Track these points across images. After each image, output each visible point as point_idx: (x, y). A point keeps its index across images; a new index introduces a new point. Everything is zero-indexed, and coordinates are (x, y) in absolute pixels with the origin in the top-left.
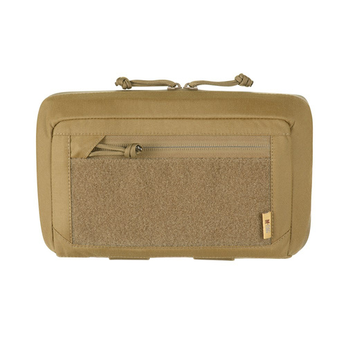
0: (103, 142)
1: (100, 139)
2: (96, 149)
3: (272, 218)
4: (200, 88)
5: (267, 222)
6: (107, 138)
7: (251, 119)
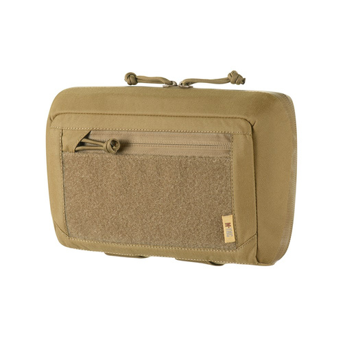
0: (87, 137)
1: (85, 135)
2: (81, 144)
3: (234, 222)
4: (195, 86)
5: (228, 225)
6: (91, 133)
7: (217, 117)
